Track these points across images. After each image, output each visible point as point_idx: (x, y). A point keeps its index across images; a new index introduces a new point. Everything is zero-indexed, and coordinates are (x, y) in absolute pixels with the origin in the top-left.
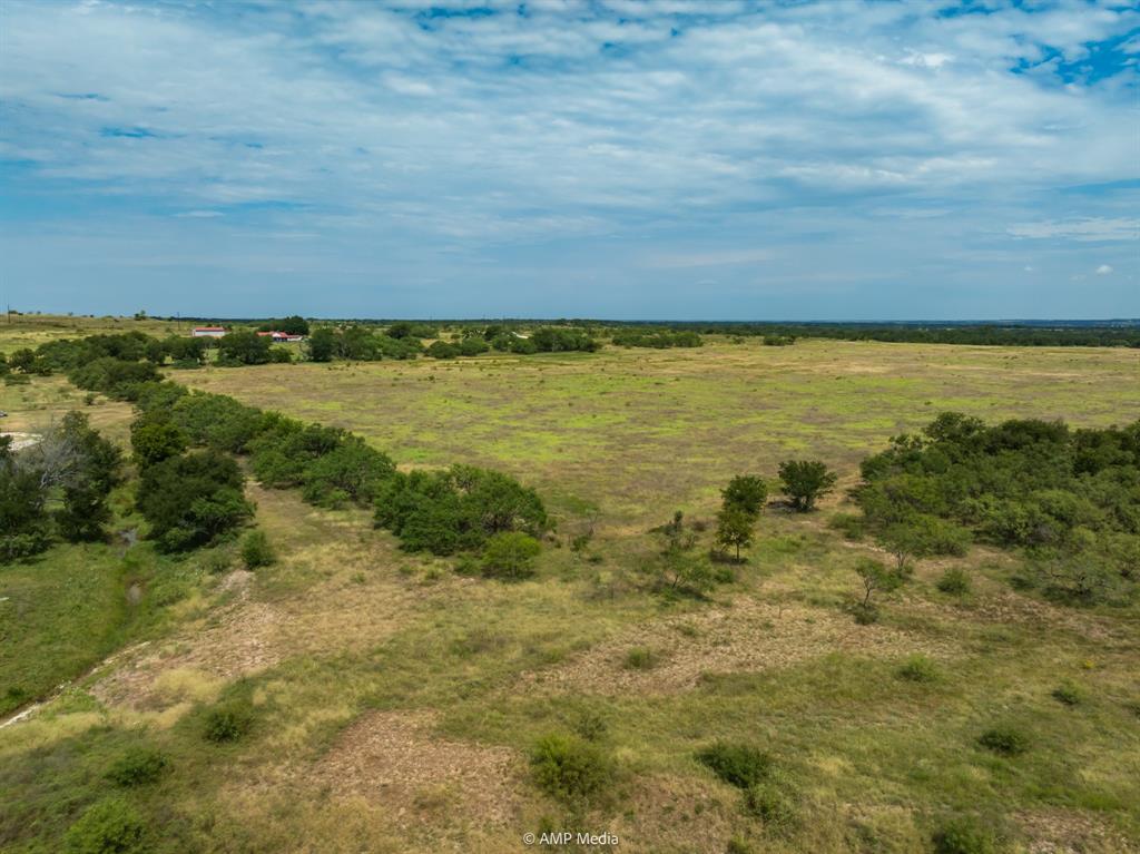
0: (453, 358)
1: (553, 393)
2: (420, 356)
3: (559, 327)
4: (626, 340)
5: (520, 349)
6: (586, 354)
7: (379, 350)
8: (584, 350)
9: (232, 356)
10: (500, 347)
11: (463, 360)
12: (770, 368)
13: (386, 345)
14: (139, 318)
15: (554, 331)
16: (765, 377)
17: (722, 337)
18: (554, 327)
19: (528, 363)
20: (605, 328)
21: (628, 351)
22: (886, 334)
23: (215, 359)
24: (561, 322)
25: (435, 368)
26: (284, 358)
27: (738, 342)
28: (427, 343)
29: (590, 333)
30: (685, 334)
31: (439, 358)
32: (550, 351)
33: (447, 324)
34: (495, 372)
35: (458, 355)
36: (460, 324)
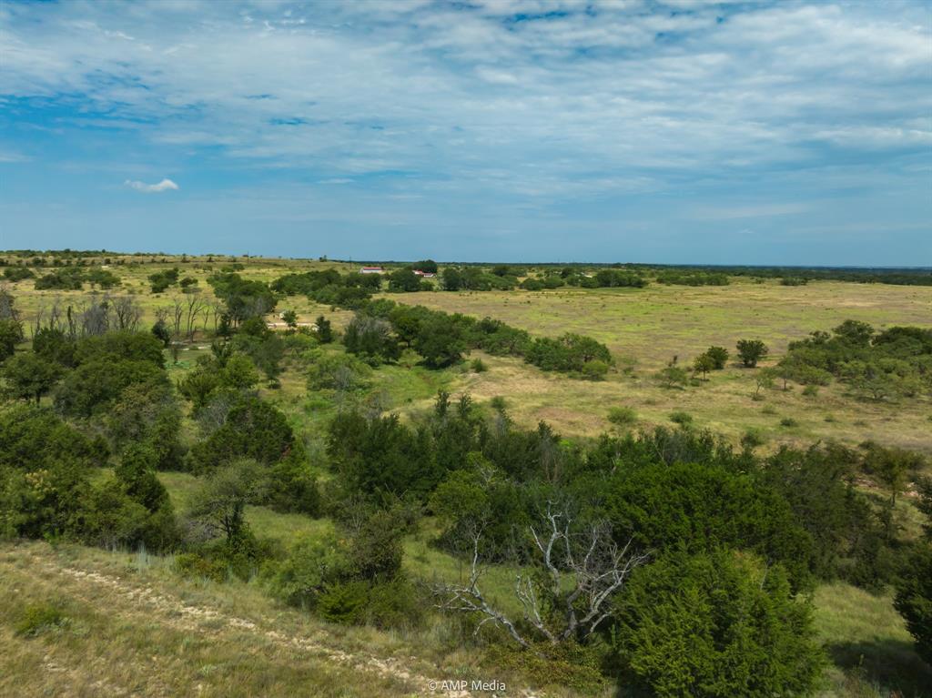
0: (540, 290)
1: (611, 313)
2: (516, 288)
3: (615, 269)
4: (667, 279)
5: (587, 285)
6: (636, 289)
7: (490, 284)
8: (634, 286)
9: (397, 285)
10: (572, 283)
11: (546, 291)
12: (777, 301)
13: (494, 281)
14: (322, 260)
15: (612, 272)
16: (769, 307)
17: (747, 278)
18: (612, 269)
19: (593, 294)
20: (653, 270)
21: (668, 287)
22: (899, 278)
23: (387, 288)
24: (618, 265)
25: (529, 296)
26: (428, 288)
27: (760, 282)
28: (521, 280)
29: (640, 274)
30: (716, 275)
31: (529, 290)
32: (609, 286)
33: (530, 266)
34: (571, 299)
35: (543, 288)
36: (540, 266)
